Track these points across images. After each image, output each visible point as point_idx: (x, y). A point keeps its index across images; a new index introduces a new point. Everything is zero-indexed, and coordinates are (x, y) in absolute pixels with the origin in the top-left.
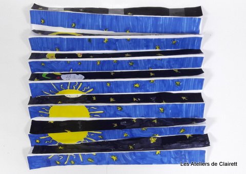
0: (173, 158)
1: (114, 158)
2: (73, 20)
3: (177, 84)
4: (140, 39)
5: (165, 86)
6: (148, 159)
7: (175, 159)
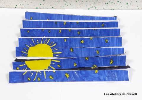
0: (107, 76)
1: (67, 75)
2: (48, 17)
3: (106, 41)
4: (84, 22)
5: (99, 42)
6: (90, 77)
7: (108, 77)
